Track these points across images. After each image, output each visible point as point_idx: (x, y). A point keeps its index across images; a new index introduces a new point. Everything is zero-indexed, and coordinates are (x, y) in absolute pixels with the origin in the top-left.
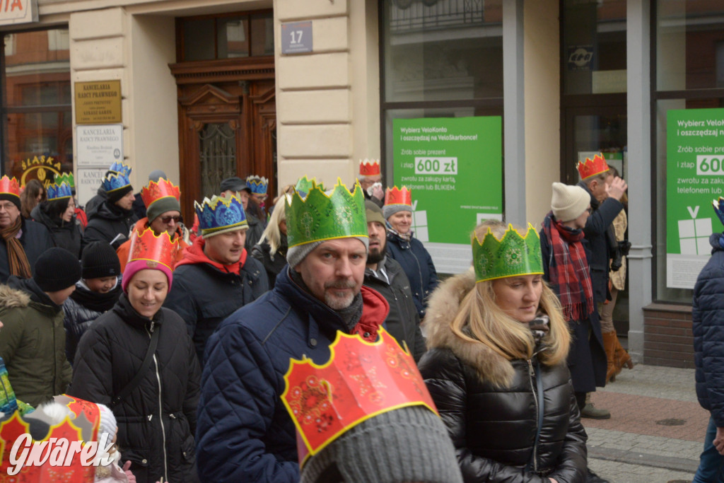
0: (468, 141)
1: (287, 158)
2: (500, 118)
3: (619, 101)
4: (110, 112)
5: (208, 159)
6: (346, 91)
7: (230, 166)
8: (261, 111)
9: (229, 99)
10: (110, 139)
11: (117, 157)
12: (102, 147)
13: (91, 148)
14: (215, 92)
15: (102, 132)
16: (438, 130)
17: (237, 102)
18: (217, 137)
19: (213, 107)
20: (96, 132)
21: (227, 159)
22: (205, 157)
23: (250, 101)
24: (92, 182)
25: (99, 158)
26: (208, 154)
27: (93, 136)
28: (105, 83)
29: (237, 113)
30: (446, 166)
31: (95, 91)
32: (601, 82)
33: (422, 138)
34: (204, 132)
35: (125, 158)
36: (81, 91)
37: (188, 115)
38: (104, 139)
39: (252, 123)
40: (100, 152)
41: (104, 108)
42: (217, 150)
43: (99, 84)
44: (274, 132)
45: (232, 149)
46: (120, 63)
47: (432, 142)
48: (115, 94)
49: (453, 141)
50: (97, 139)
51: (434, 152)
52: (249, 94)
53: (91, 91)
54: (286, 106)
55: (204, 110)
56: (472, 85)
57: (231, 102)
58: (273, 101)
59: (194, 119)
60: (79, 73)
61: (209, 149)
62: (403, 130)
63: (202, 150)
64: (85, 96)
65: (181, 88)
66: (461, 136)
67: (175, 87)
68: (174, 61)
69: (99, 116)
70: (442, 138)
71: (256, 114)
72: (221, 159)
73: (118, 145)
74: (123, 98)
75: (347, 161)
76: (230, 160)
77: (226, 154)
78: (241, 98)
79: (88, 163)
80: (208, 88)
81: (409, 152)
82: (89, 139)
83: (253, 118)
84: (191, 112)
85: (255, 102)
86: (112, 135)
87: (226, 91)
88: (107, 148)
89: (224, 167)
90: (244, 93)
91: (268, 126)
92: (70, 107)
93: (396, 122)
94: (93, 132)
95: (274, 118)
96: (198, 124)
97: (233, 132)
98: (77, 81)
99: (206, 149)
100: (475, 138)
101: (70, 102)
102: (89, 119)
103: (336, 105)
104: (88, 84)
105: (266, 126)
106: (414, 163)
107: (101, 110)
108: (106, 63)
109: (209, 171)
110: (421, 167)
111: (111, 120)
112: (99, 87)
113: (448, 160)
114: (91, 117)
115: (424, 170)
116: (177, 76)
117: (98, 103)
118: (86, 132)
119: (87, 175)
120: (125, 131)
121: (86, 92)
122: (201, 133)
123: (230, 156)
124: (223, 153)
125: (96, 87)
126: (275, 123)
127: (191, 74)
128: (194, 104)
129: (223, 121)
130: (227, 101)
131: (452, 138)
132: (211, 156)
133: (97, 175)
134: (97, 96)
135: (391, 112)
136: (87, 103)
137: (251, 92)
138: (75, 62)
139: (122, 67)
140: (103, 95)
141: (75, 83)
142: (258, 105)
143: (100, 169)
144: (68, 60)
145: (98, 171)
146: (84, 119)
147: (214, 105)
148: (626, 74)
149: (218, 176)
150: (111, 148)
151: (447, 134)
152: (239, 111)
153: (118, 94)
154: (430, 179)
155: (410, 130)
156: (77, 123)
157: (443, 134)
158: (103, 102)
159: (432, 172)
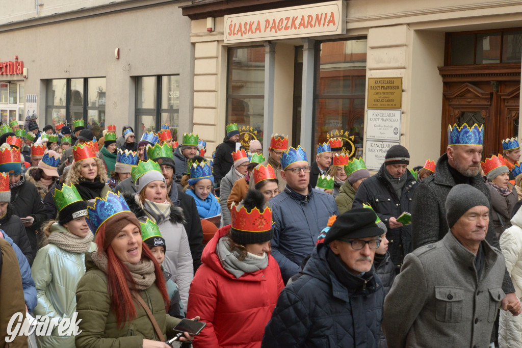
4: (393, 101)
9: (482, 94)
10: (392, 120)
11: (396, 134)
13: (377, 126)
14: (472, 88)
17: (489, 97)
19: (469, 100)
20: (381, 115)
24: (376, 151)
25: (382, 133)
27: (379, 117)
28: (391, 80)
29: (488, 105)
31: (383, 85)
34: (461, 119)
35: (402, 135)
36: (373, 85)
37: (450, 105)
38: (388, 120)
40: (384, 129)
43: (386, 80)
46: (403, 65)
48: (397, 88)
50: (383, 120)
53: (380, 85)
55: (463, 102)
57: (483, 97)
59: (455, 108)
60: (373, 71)
64: (375, 88)
65: (446, 84)
68: (442, 65)
69: (384, 103)
74: (403, 91)
80: (467, 86)
86: (393, 118)
88: (389, 126)
96: (457, 112)
97: (484, 119)
98: (370, 77)
101: (364, 91)
107: (387, 99)
108: (393, 65)
111: (394, 106)
112: (386, 82)
116: (443, 76)
117: (384, 93)
118: (375, 114)
119: (373, 145)
120: (403, 115)
121: (376, 85)
122: (459, 119)
125: (384, 82)
129: (476, 110)
130: (480, 96)
133: (380, 146)
134: (384, 89)
138: (370, 63)
139: (404, 68)
140: (389, 88)
141: (369, 78)
143: (382, 142)
144: (365, 61)
145: (381, 143)
146: (373, 105)
147: (470, 98)
152: (489, 103)
153: (400, 88)
156: (368, 108)
158: (388, 93)
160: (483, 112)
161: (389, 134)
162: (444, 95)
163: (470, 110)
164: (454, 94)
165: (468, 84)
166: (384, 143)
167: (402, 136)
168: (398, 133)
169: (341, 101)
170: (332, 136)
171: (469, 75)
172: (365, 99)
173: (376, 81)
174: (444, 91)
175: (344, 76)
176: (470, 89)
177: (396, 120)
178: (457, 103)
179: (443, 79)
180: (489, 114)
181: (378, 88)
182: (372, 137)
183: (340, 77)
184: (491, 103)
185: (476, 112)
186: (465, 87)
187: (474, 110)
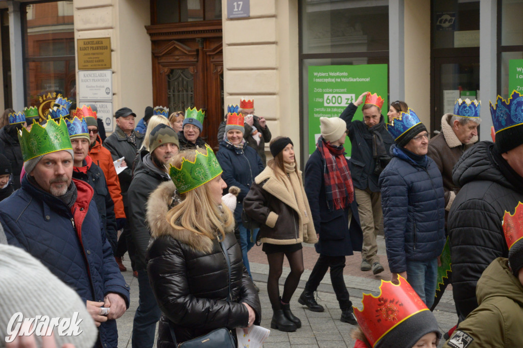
0: (363, 82)
1: (231, 94)
2: (386, 65)
3: (473, 53)
4: (103, 61)
5: (174, 95)
6: (274, 46)
7: (189, 101)
8: (212, 60)
9: (189, 51)
10: (103, 80)
11: (108, 93)
12: (97, 86)
13: (89, 87)
14: (179, 46)
15: (97, 75)
16: (342, 74)
17: (195, 53)
18: (180, 79)
19: (177, 57)
20: (92, 75)
21: (187, 95)
22: (171, 93)
23: (204, 53)
25: (95, 94)
26: (174, 91)
27: (91, 78)
28: (99, 40)
29: (195, 61)
30: (347, 100)
32: (461, 39)
33: (329, 80)
34: (171, 76)
35: (114, 94)
36: (82, 46)
37: (159, 63)
38: (99, 81)
39: (205, 69)
40: (96, 89)
41: (98, 58)
42: (180, 89)
43: (95, 40)
44: (222, 75)
45: (191, 88)
47: (336, 82)
48: (106, 48)
49: (352, 82)
50: (94, 80)
51: (338, 90)
52: (203, 48)
53: (89, 46)
54: (231, 57)
55: (172, 60)
56: (366, 41)
57: (190, 54)
58: (221, 52)
59: (164, 66)
60: (80, 32)
61: (174, 88)
62: (315, 74)
63: (169, 88)
64: (85, 49)
65: (155, 43)
66: (358, 79)
67: (150, 43)
69: (95, 63)
70: (344, 80)
71: (208, 62)
72: (183, 94)
73: (108, 85)
74: (112, 51)
75: (274, 97)
76: (190, 96)
77: (187, 91)
78: (197, 51)
79: (87, 98)
80: (174, 44)
81: (320, 90)
82: (87, 80)
83: (207, 66)
84: (162, 61)
85: (208, 54)
86: (105, 78)
87: (186, 45)
88: (100, 87)
89: (185, 101)
90: (200, 47)
91: (217, 71)
92: (74, 57)
93: (310, 68)
94: (90, 76)
95: (222, 65)
96: (166, 70)
97: (192, 75)
98: (79, 38)
99: (172, 88)
100: (368, 80)
101: (74, 54)
102: (87, 66)
103: (266, 56)
104: (87, 41)
105: (215, 71)
106: (323, 98)
109: (175, 103)
110: (328, 101)
111: (104, 67)
112: (95, 42)
113: (349, 96)
114: (89, 64)
115: (331, 103)
116: (151, 35)
117: (94, 54)
118: (86, 75)
120: (114, 74)
121: (85, 46)
122: (168, 76)
123: (190, 93)
124: (184, 91)
126: (222, 69)
127: (161, 33)
128: (163, 55)
130: (188, 53)
131: (351, 80)
132: (176, 93)
134: (93, 49)
135: (307, 61)
136: (86, 54)
137: (205, 47)
140: (98, 49)
141: (78, 40)
142: (210, 55)
143: (96, 102)
146: (84, 66)
147: (178, 56)
148: (479, 33)
149: (181, 107)
150: (103, 87)
151: (348, 77)
152: (196, 60)
154: (335, 110)
155: (321, 74)
156: (79, 69)
157: (344, 77)
158: (98, 54)
159: (337, 105)
160: (191, 68)
161: (102, 94)
162: (153, 54)
163: (178, 67)
164: (162, 52)
165: (175, 42)
166: (97, 103)
167: (114, 96)
168: (111, 93)
169: (52, 63)
170: (45, 99)
171: (175, 32)
172: (74, 60)
173: (84, 42)
174: (153, 49)
175: (53, 40)
176: (178, 47)
177: (107, 80)
178: (166, 61)
179: (151, 37)
180: (197, 70)
181: (87, 49)
182: (85, 97)
183: (48, 40)
184: (197, 59)
185: (184, 69)
186: (172, 45)
187: (181, 67)
